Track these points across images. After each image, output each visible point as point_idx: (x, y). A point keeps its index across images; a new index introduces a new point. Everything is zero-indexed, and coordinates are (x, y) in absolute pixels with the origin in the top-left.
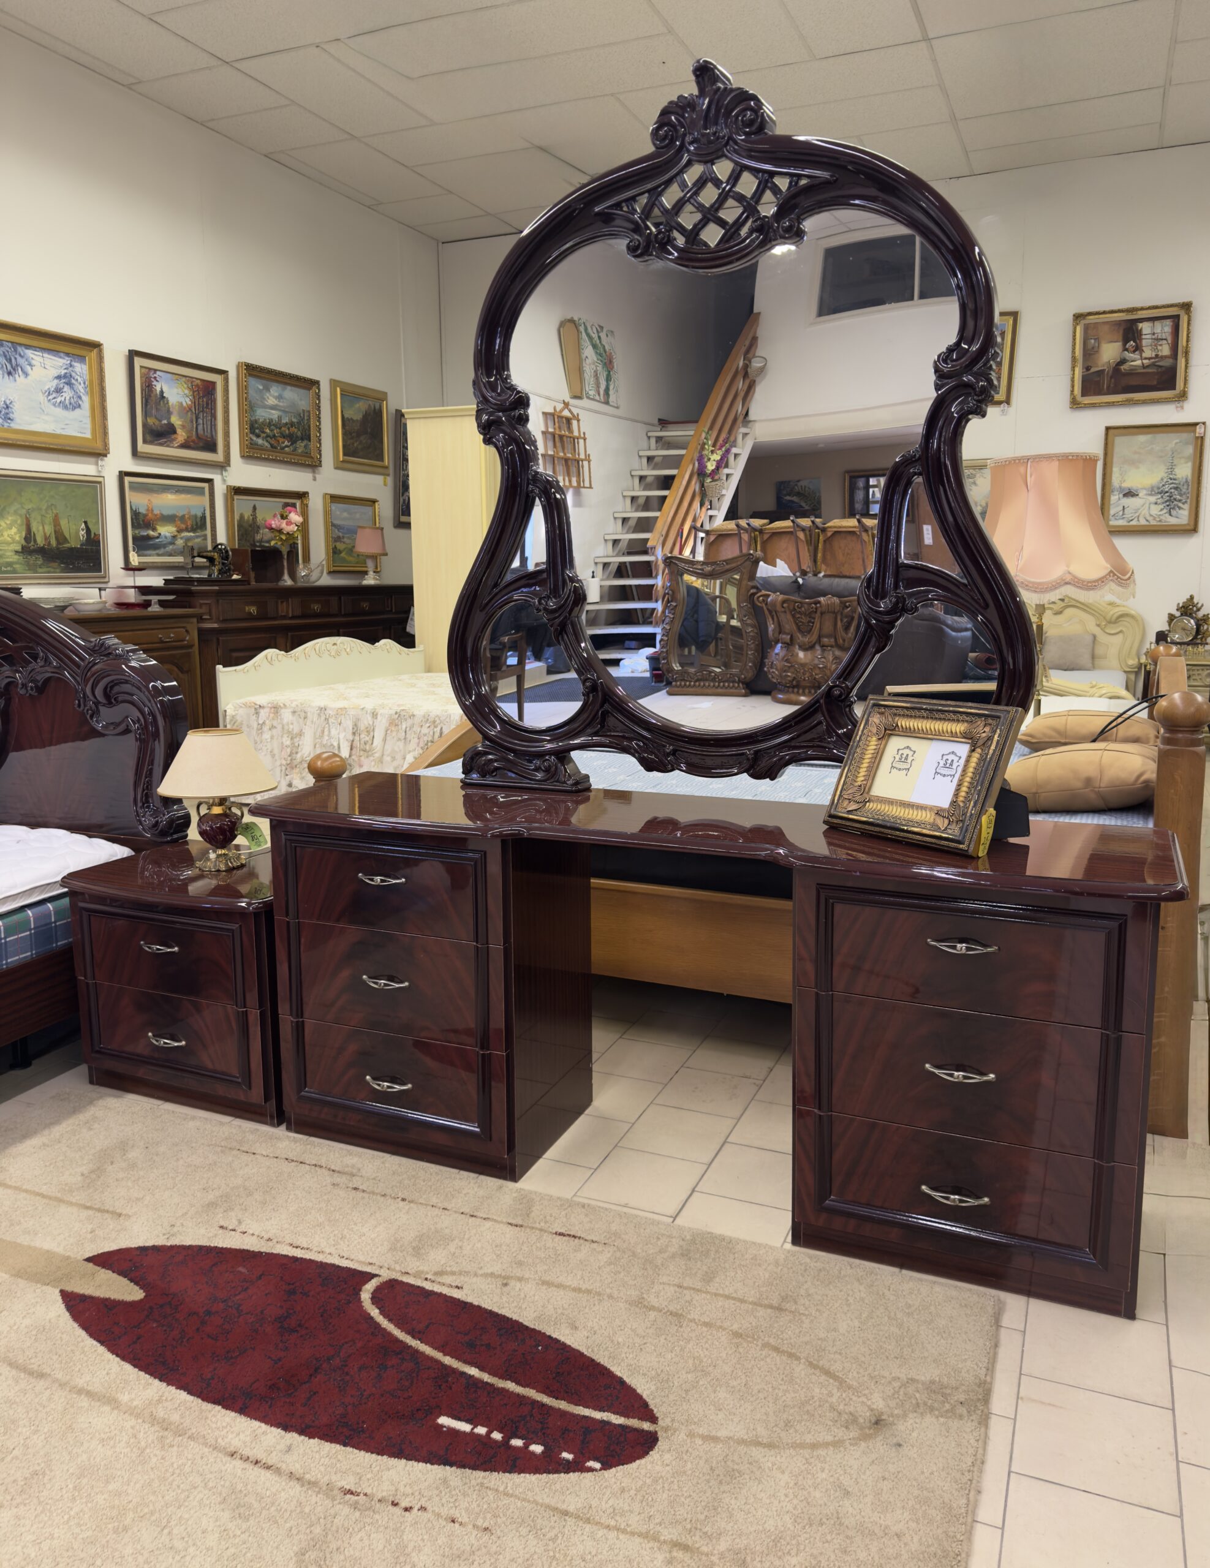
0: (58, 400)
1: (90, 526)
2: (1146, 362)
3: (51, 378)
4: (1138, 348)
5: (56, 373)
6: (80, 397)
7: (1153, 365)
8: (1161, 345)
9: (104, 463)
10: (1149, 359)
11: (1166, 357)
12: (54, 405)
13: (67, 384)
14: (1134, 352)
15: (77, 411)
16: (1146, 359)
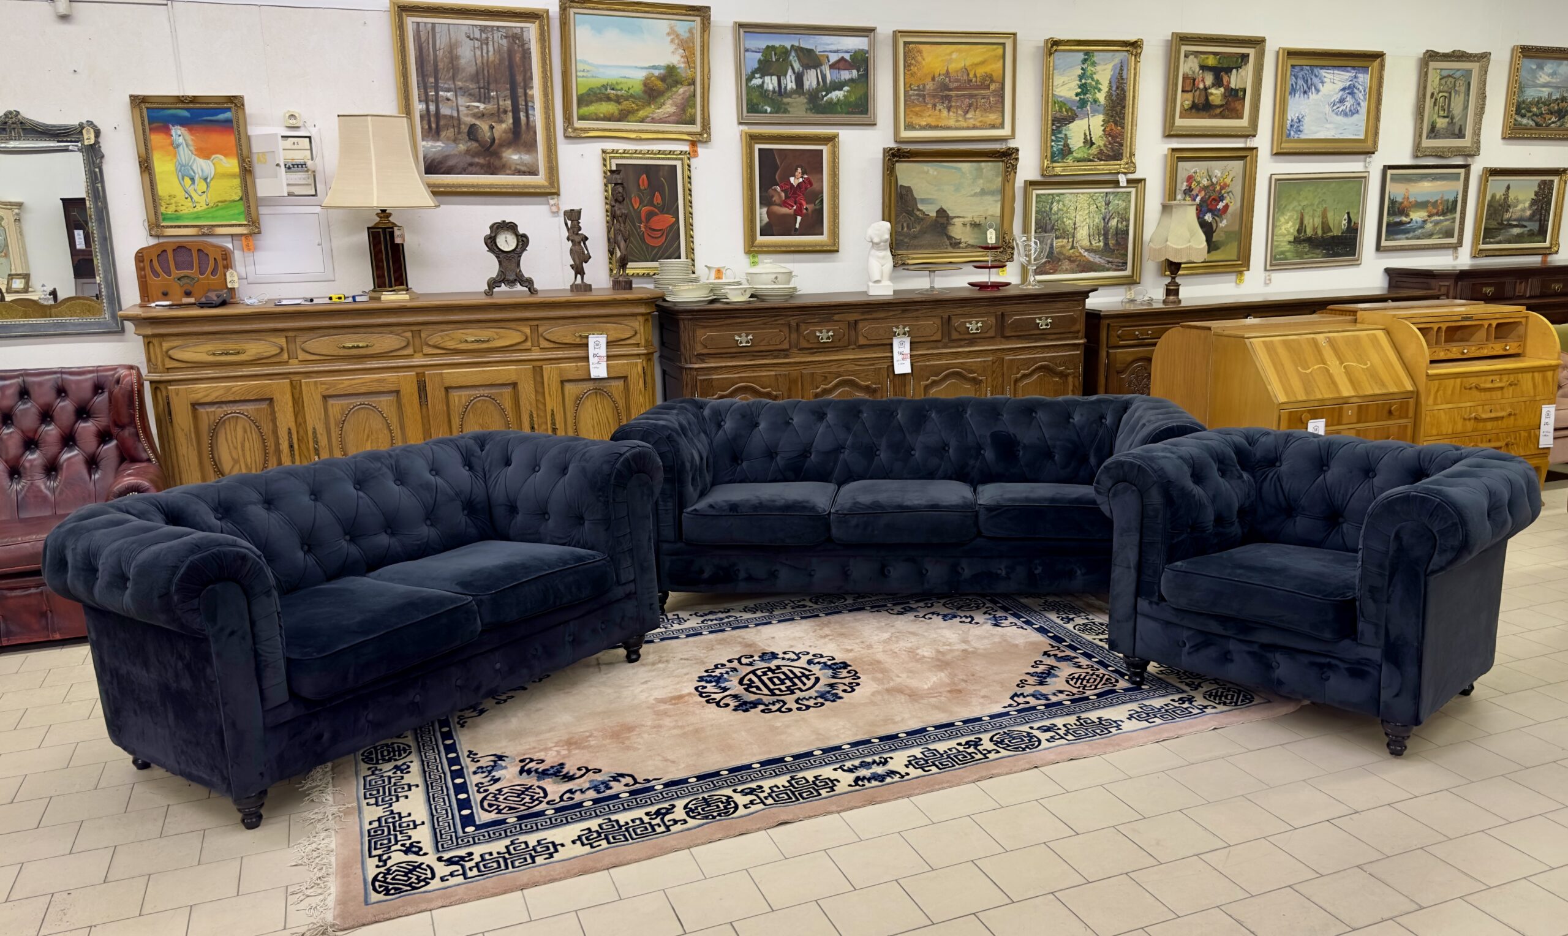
0: (1341, 109)
1: (1352, 216)
3: (1337, 91)
5: (1341, 85)
6: (1359, 104)
9: (1371, 159)
12: (1337, 114)
13: (1349, 93)
15: (1356, 116)
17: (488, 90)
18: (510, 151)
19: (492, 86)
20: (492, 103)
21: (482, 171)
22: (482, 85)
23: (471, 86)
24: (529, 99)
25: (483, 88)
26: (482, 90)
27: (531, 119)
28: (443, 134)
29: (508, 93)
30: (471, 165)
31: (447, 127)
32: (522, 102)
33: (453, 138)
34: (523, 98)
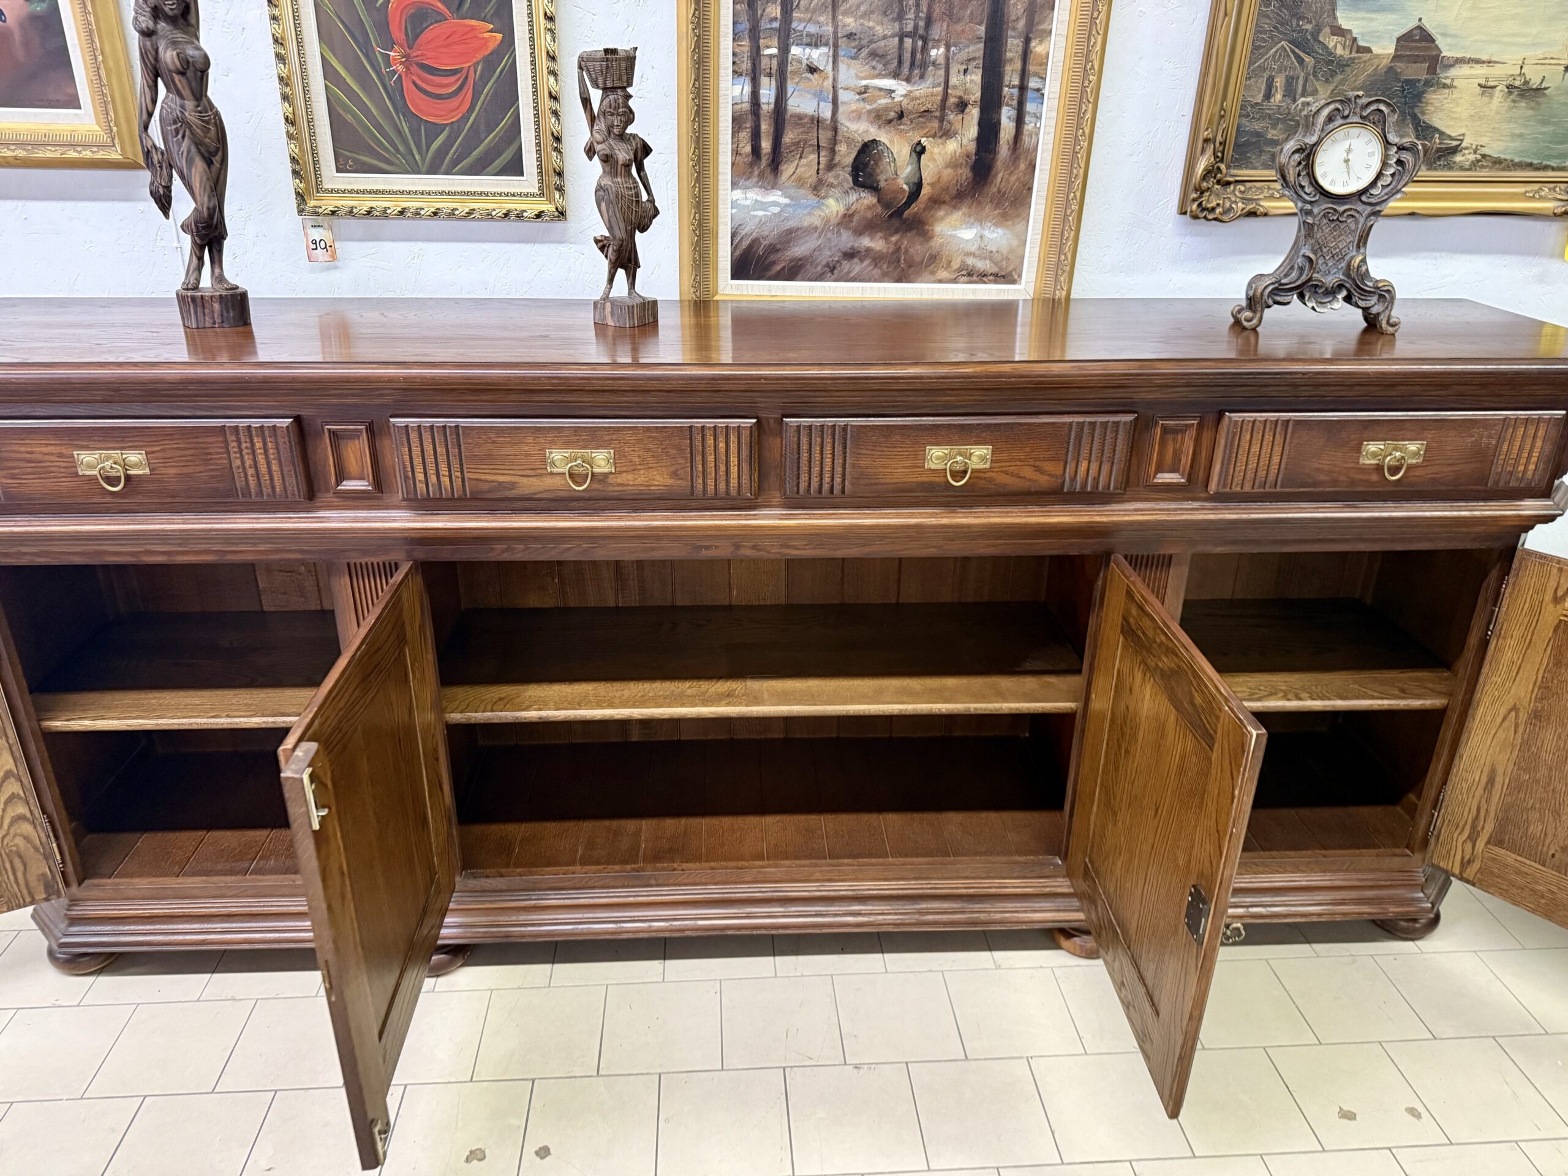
17: (925, 40)
18: (957, 216)
19: (937, 32)
20: (929, 81)
21: (877, 272)
22: (909, 27)
23: (880, 30)
24: (1032, 68)
25: (913, 35)
26: (908, 41)
27: (1028, 127)
28: (788, 170)
29: (977, 50)
30: (850, 255)
31: (800, 147)
32: (1011, 77)
33: (813, 180)
34: (1018, 65)
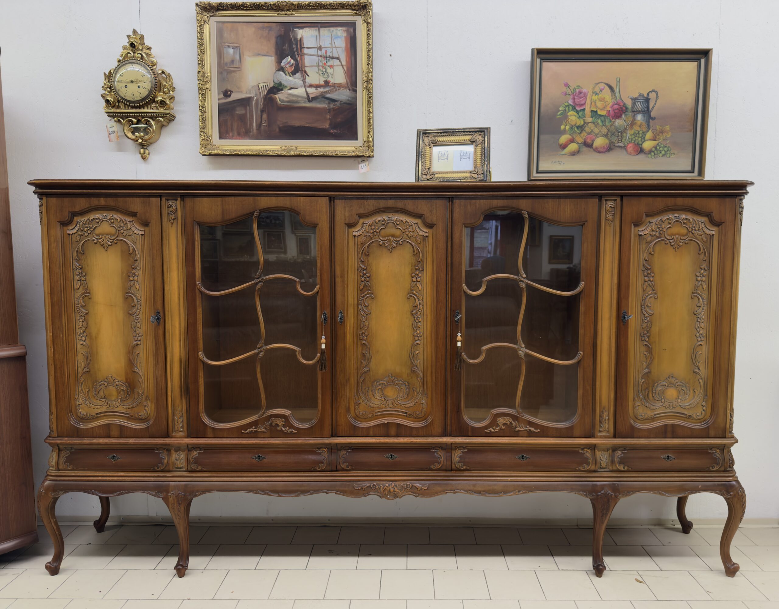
2: (311, 90)
4: (298, 69)
7: (322, 97)
8: (331, 67)
10: (317, 86)
11: (340, 86)
14: (294, 73)
16: (311, 86)
